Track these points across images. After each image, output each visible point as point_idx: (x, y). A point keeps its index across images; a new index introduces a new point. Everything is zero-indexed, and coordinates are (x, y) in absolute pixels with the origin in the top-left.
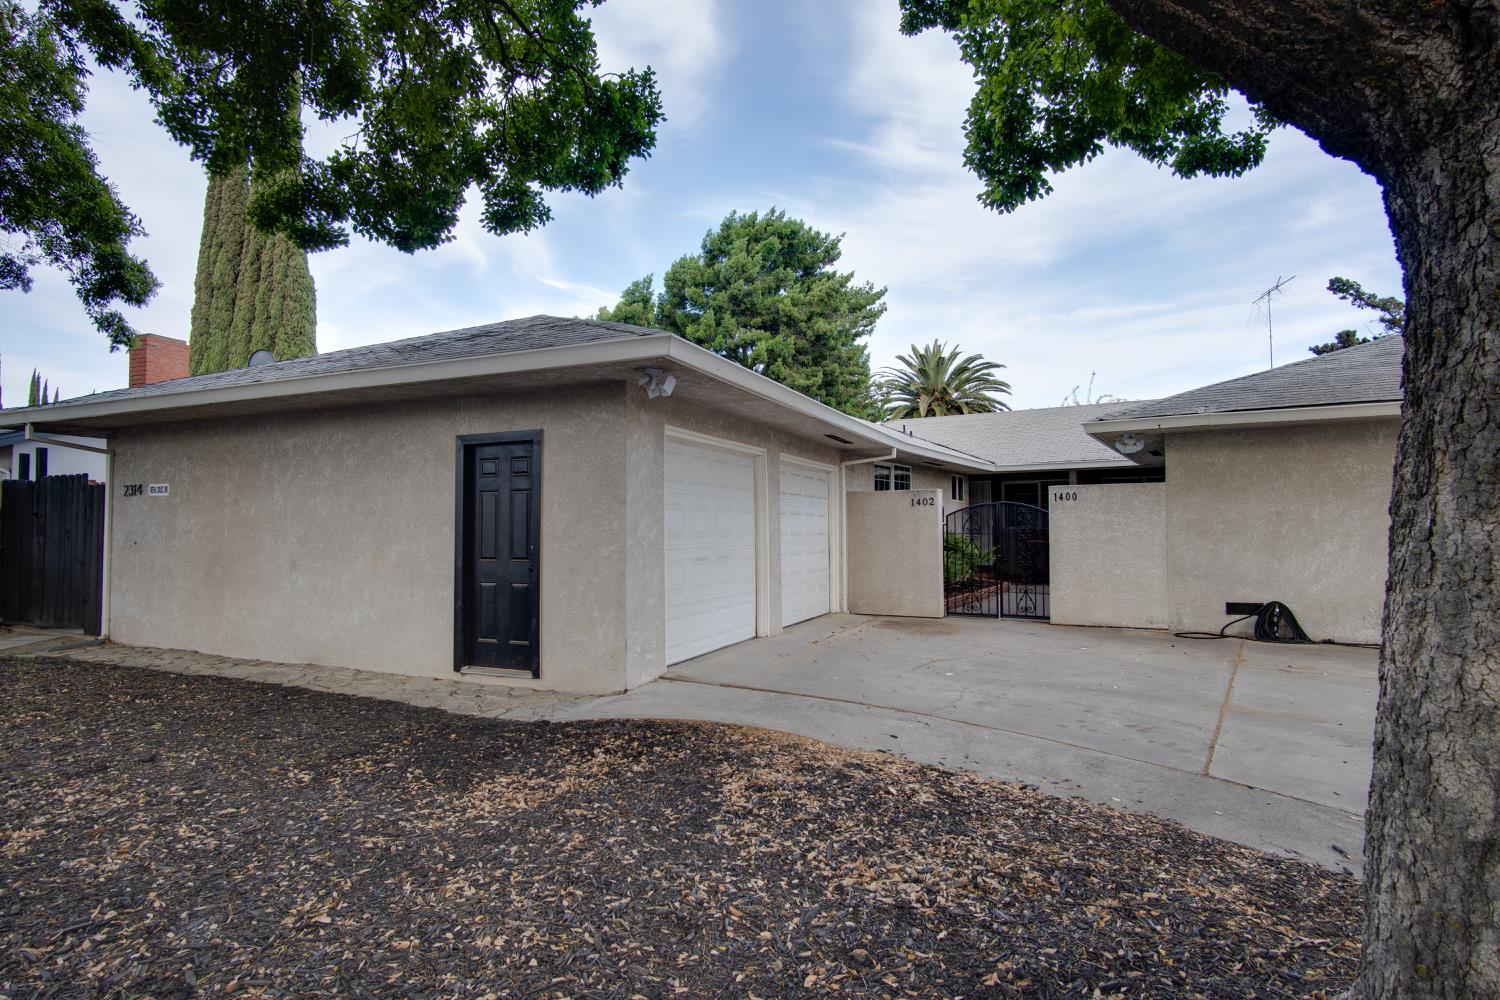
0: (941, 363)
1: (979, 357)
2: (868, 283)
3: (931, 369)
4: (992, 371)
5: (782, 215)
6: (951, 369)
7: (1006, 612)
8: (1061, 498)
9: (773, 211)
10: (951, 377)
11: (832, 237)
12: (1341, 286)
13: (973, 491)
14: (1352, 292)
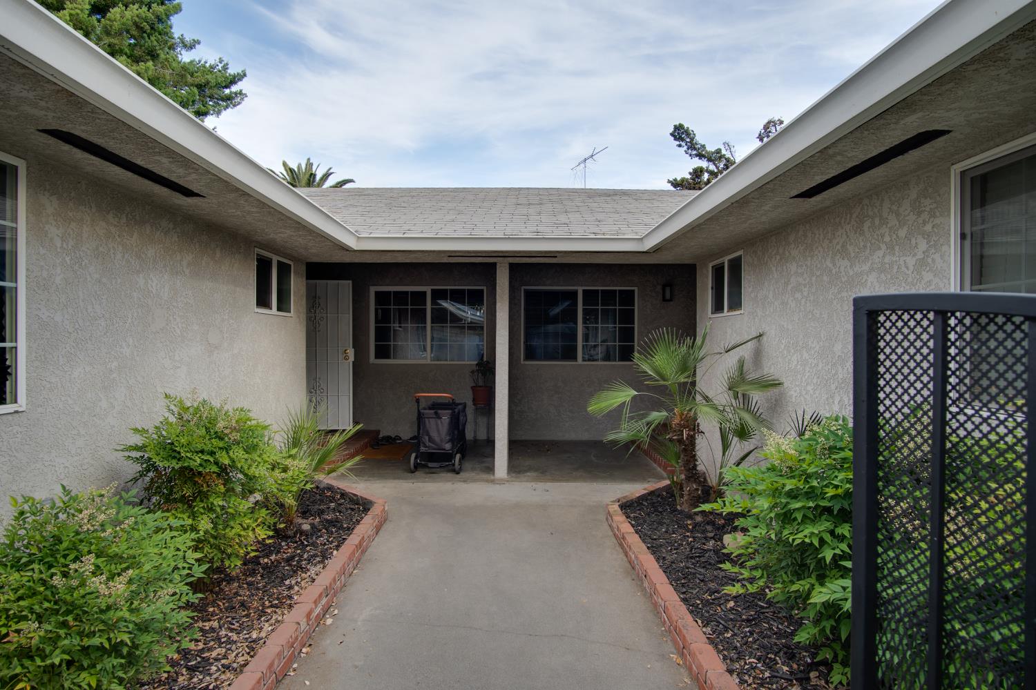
0: (313, 182)
1: (353, 181)
12: (680, 134)
13: (319, 298)
14: (688, 140)
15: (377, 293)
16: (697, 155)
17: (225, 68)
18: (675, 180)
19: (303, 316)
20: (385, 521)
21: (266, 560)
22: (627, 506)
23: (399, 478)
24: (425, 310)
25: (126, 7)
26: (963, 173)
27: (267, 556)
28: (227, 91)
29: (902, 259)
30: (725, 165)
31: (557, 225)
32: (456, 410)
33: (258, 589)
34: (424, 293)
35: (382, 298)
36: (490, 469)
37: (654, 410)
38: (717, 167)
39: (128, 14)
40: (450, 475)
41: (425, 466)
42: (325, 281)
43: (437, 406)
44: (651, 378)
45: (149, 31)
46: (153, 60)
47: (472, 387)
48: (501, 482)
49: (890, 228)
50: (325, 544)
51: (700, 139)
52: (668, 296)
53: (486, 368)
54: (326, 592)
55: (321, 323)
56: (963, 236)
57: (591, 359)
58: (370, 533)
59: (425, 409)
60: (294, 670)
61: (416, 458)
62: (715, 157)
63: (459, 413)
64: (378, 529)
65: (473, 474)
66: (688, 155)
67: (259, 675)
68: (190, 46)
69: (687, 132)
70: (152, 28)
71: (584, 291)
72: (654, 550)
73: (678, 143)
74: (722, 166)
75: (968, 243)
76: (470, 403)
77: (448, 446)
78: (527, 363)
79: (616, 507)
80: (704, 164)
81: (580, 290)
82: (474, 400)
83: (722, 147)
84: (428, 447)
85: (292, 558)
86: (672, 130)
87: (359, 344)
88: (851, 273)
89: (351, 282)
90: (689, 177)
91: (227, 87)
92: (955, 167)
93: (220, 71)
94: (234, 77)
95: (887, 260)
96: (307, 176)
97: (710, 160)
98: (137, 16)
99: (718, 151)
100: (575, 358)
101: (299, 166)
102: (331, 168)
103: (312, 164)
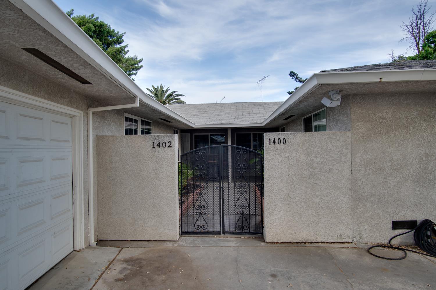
0: (163, 92)
1: (176, 92)
2: (135, 56)
3: (159, 94)
4: (180, 97)
5: (97, 18)
6: (167, 95)
7: (226, 230)
8: (274, 142)
9: (93, 16)
10: (166, 98)
11: (120, 33)
12: (292, 74)
13: (182, 138)
14: (295, 76)
15: (195, 135)
16: (299, 81)
17: (136, 58)
18: (289, 92)
24: (208, 140)
28: (137, 66)
34: (208, 135)
35: (196, 137)
36: (227, 180)
42: (184, 133)
51: (300, 76)
61: (208, 179)
66: (296, 81)
69: (295, 74)
71: (253, 133)
73: (292, 77)
86: (289, 73)
89: (190, 133)
90: (294, 90)
91: (137, 64)
93: (135, 59)
94: (139, 61)
96: (161, 91)
101: (158, 87)
102: (169, 87)
103: (162, 86)
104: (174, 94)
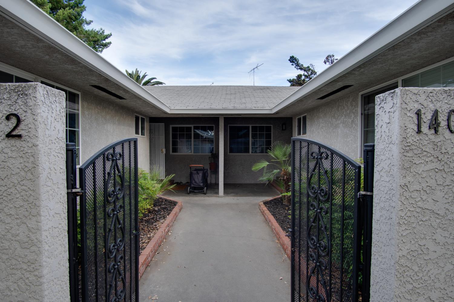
0: (139, 78)
1: (155, 79)
6: (143, 81)
8: (434, 125)
12: (293, 60)
13: (152, 130)
14: (296, 62)
15: (173, 128)
16: (299, 69)
17: (103, 32)
18: (290, 79)
19: (148, 137)
20: (182, 208)
21: (145, 219)
22: (266, 203)
23: (184, 196)
24: (191, 134)
25: (64, 9)
26: (362, 95)
27: (145, 217)
28: (104, 42)
29: (348, 120)
30: (311, 73)
31: (241, 103)
32: (205, 171)
33: (145, 225)
34: (191, 128)
35: (174, 129)
36: (217, 193)
37: (275, 170)
38: (308, 74)
39: (66, 13)
40: (202, 195)
41: (194, 192)
42: (154, 123)
43: (197, 170)
44: (273, 158)
45: (74, 19)
46: (76, 31)
47: (210, 163)
48: (221, 197)
49: (346, 110)
50: (163, 214)
51: (301, 62)
52: (284, 128)
53: (215, 156)
54: (168, 225)
55: (153, 139)
56: (362, 114)
57: (256, 152)
58: (178, 211)
59: (193, 171)
60: (163, 244)
61: (190, 189)
62: (307, 69)
63: (205, 172)
64: (180, 210)
65: (211, 195)
66: (296, 69)
67: (155, 242)
68: (89, 23)
69: (295, 59)
70: (75, 18)
71: (252, 126)
72: (274, 215)
73: (292, 64)
74: (310, 73)
75: (363, 116)
76: (209, 169)
77: (202, 184)
78: (230, 154)
79: (262, 203)
80: (302, 72)
81: (251, 126)
82: (210, 168)
83: (310, 66)
84: (195, 185)
85: (154, 218)
86: (289, 58)
87: (167, 148)
88: (336, 124)
89: (164, 124)
90: (296, 78)
91: (104, 40)
92: (360, 93)
93: (101, 34)
94: (107, 36)
95: (345, 120)
96: (137, 76)
97: (305, 71)
98: (69, 13)
99: (308, 67)
100: (249, 152)
101: (133, 72)
102: (146, 73)
103: (138, 71)
104: (152, 81)
